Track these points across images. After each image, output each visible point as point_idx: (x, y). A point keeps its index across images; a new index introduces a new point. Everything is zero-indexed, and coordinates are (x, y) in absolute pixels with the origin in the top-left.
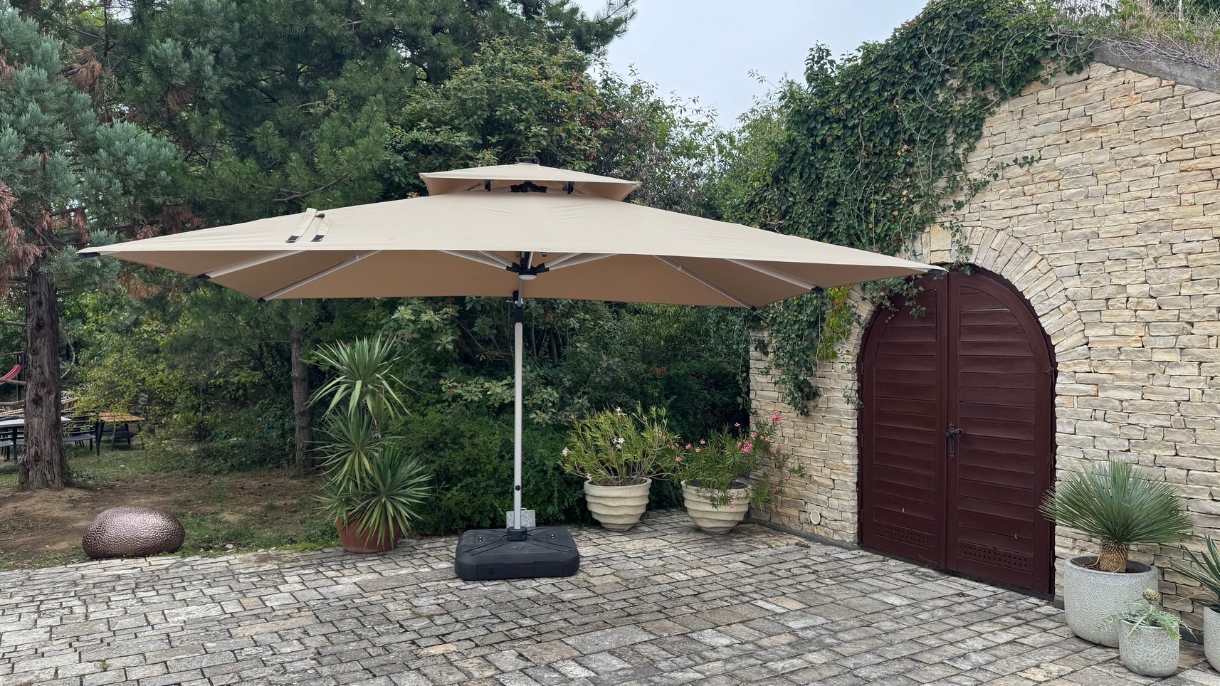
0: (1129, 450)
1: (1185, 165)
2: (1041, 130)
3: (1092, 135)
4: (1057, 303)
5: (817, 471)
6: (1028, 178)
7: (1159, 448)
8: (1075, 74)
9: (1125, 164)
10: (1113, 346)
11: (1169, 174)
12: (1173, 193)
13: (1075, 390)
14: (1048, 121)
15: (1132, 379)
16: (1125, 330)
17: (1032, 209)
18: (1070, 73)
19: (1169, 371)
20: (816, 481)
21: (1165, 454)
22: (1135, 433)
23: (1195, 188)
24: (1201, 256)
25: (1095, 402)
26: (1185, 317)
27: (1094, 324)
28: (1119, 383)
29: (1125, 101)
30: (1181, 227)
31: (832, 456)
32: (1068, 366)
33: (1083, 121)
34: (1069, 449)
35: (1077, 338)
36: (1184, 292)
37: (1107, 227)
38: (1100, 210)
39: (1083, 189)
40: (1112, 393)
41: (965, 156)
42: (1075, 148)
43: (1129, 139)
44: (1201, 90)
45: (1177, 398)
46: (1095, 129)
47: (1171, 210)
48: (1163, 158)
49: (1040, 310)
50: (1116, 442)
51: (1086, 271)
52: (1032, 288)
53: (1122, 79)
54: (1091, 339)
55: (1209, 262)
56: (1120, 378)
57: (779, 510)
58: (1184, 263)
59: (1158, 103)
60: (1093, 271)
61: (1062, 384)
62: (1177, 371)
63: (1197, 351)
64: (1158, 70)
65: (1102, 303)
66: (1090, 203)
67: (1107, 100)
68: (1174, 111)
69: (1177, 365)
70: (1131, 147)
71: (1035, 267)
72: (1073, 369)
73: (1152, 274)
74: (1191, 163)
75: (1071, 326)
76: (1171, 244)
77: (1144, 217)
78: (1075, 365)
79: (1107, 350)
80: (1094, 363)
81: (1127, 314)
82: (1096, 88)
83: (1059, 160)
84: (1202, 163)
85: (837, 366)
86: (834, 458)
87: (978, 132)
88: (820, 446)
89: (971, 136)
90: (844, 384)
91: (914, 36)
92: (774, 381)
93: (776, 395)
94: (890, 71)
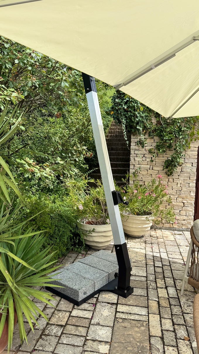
5: (174, 200)
31: (183, 192)
85: (189, 152)
86: (185, 194)
88: (177, 188)
90: (192, 161)
92: (148, 160)
93: (149, 166)
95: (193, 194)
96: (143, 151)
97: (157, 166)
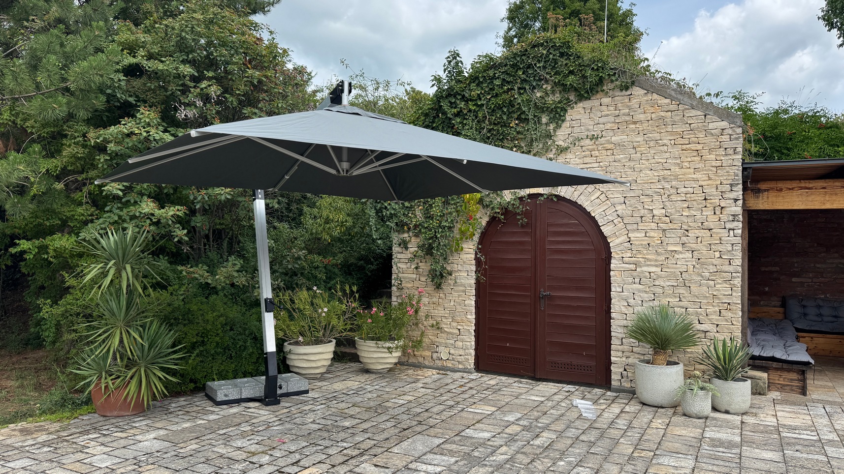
0: (654, 300)
1: (684, 147)
2: (602, 120)
3: (633, 126)
4: (611, 218)
5: (447, 324)
6: (594, 147)
7: (671, 298)
8: (624, 91)
9: (652, 144)
10: (646, 243)
11: (676, 151)
12: (678, 161)
13: (623, 267)
14: (607, 115)
15: (656, 260)
16: (652, 234)
17: (597, 165)
18: (621, 90)
19: (677, 256)
20: (446, 331)
21: (674, 301)
22: (659, 290)
23: (689, 159)
24: (692, 195)
25: (635, 274)
26: (685, 227)
27: (634, 231)
28: (649, 263)
29: (652, 110)
30: (682, 180)
31: (458, 314)
32: (618, 254)
33: (627, 118)
34: (619, 301)
35: (624, 238)
36: (684, 214)
37: (642, 177)
38: (638, 168)
39: (627, 156)
40: (645, 269)
41: (555, 131)
42: (623, 132)
43: (654, 130)
44: (693, 109)
45: (681, 270)
46: (635, 123)
47: (677, 170)
48: (673, 142)
49: (601, 222)
50: (646, 295)
51: (629, 201)
52: (596, 210)
53: (651, 98)
54: (632, 239)
55: (697, 198)
56: (648, 260)
57: (416, 353)
58: (684, 199)
59: (670, 113)
60: (633, 201)
61: (614, 264)
62: (681, 256)
63: (692, 245)
64: (671, 95)
65: (639, 219)
66: (632, 164)
67: (642, 108)
68: (678, 118)
69: (681, 253)
70: (655, 135)
71: (598, 198)
72: (621, 255)
73: (667, 204)
74: (688, 146)
75: (620, 232)
76: (677, 188)
77: (662, 173)
78: (623, 253)
79: (642, 245)
80: (634, 252)
81: (654, 226)
82: (635, 101)
83: (613, 138)
84: (693, 146)
85: (463, 256)
86: (460, 316)
87: (564, 118)
88: (449, 308)
89: (559, 120)
90: (468, 267)
91: (524, 55)
92: (413, 267)
93: (414, 276)
94: (508, 74)
95: (472, 317)
96: (408, 254)
97: (424, 276)
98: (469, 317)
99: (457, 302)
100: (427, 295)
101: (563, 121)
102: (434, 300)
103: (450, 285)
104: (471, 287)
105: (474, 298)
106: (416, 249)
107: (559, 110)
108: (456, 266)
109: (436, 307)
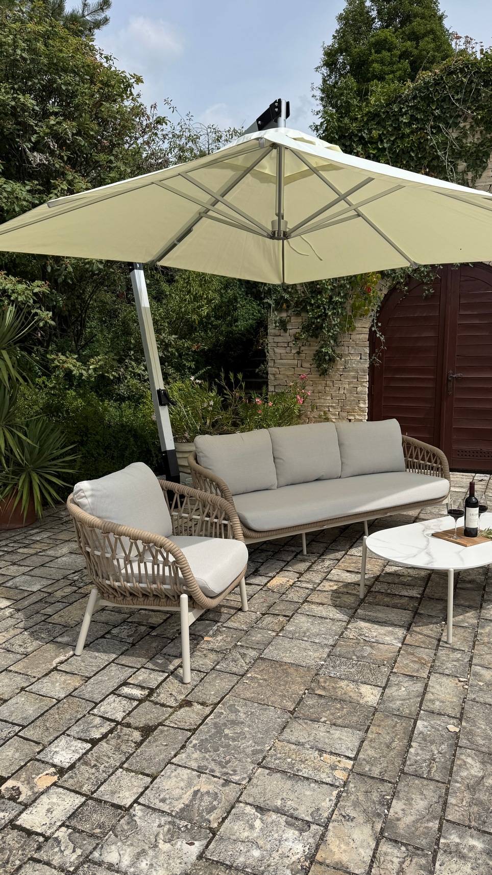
5: (335, 415)
31: (348, 403)
85: (355, 336)
86: (351, 404)
87: (486, 164)
88: (338, 397)
89: (480, 166)
90: (360, 350)
91: (438, 84)
92: (294, 351)
93: (296, 362)
94: (417, 109)
95: (365, 405)
96: (287, 337)
97: (308, 362)
98: (362, 405)
99: (347, 390)
100: (311, 382)
101: (484, 168)
102: (320, 388)
103: (339, 370)
104: (364, 372)
105: (367, 385)
106: (299, 330)
107: (480, 155)
108: (347, 348)
109: (322, 396)
